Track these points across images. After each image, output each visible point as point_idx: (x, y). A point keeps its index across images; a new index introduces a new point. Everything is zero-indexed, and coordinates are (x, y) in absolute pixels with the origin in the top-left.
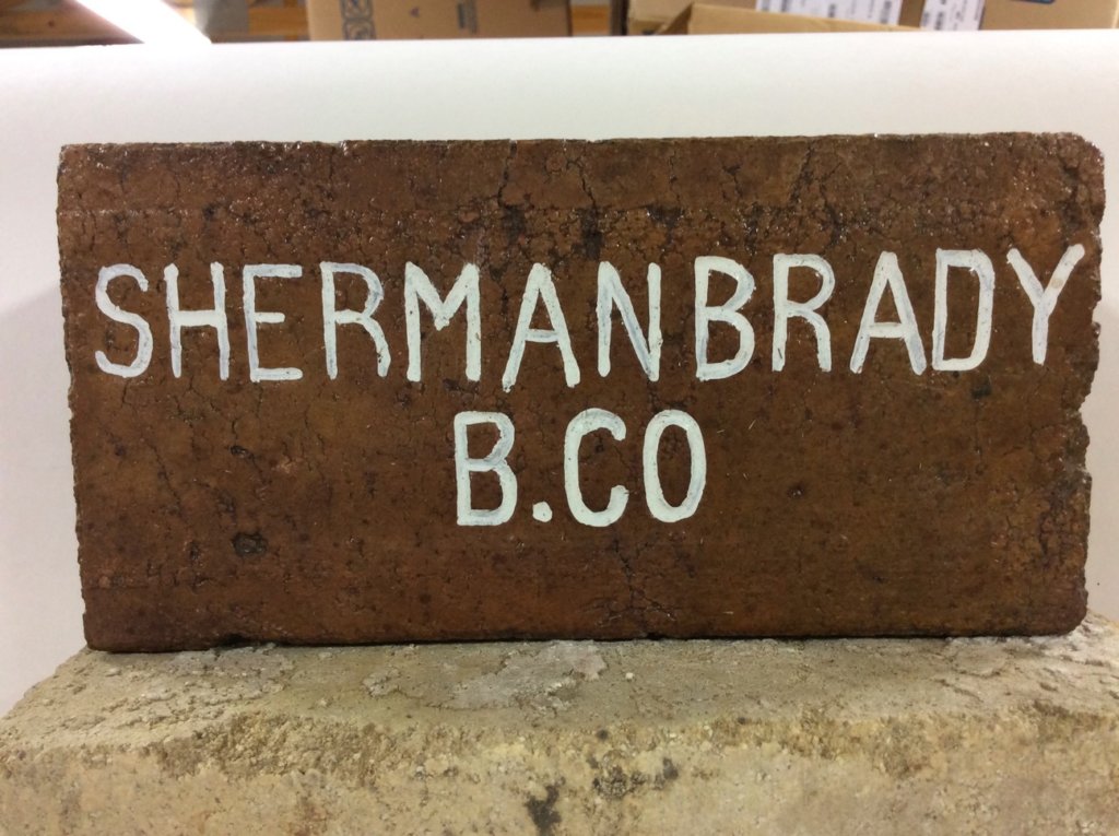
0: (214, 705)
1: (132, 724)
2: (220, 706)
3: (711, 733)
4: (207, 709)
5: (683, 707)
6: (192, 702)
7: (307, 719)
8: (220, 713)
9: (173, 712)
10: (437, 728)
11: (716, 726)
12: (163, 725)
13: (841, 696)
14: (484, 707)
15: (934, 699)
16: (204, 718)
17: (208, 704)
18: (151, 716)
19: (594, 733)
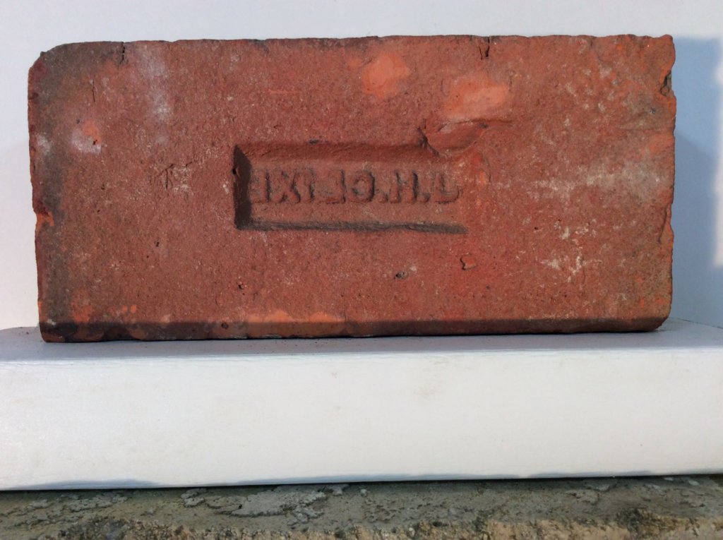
0: (77, 512)
1: (19, 525)
2: (81, 513)
3: (413, 533)
4: (72, 515)
5: (397, 513)
6: (63, 509)
7: (139, 523)
8: (80, 517)
9: (49, 517)
10: (225, 530)
11: (417, 527)
12: (39, 527)
13: (504, 505)
14: (260, 514)
15: (567, 508)
16: (69, 521)
17: (73, 511)
18: (33, 520)
19: (333, 533)
